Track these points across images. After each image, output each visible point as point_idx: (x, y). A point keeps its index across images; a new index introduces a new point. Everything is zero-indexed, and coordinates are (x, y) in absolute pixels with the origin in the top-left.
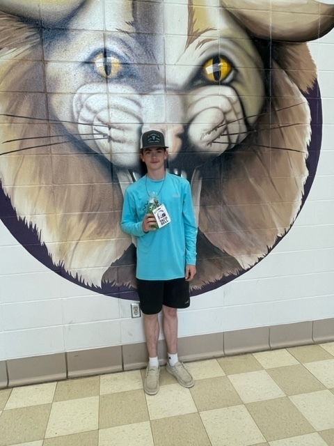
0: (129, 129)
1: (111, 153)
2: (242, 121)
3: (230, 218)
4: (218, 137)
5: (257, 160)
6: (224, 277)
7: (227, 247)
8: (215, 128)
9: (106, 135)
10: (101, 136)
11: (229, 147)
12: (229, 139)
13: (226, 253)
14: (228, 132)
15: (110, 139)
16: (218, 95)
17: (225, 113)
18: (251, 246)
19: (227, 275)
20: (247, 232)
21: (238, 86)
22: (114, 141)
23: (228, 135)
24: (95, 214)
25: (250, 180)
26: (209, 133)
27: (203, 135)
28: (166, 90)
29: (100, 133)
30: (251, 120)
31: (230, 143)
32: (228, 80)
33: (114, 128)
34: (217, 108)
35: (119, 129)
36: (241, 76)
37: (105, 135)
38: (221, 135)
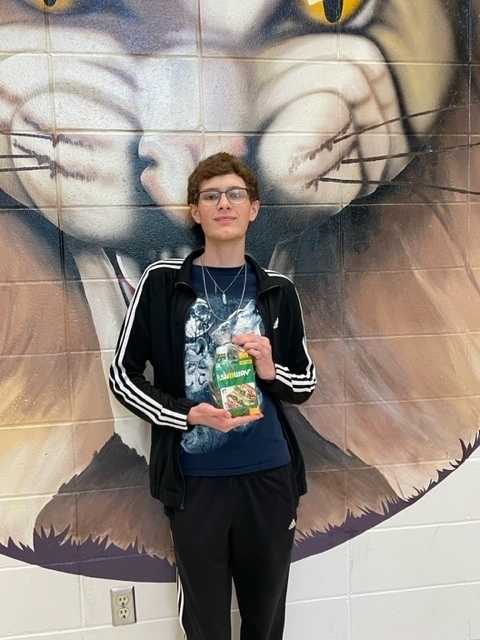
0: (104, 145)
1: (58, 205)
2: (396, 127)
3: (366, 371)
4: (336, 166)
5: (435, 224)
6: (350, 517)
7: (356, 442)
8: (327, 145)
9: (47, 158)
10: (32, 163)
11: (362, 191)
12: (363, 172)
13: (356, 457)
14: (360, 154)
15: (56, 168)
16: (335, 60)
17: (352, 106)
18: (420, 439)
19: (358, 514)
20: (408, 405)
21: (386, 37)
22: (67, 174)
23: (361, 160)
24: (19, 360)
25: (417, 274)
26: (312, 157)
27: (296, 161)
28: (200, 44)
29: (30, 154)
30: (421, 124)
31: (365, 181)
32: (360, 20)
33: (67, 141)
34: (332, 92)
35: (80, 143)
36: (395, 10)
37: (42, 159)
38: (343, 160)
